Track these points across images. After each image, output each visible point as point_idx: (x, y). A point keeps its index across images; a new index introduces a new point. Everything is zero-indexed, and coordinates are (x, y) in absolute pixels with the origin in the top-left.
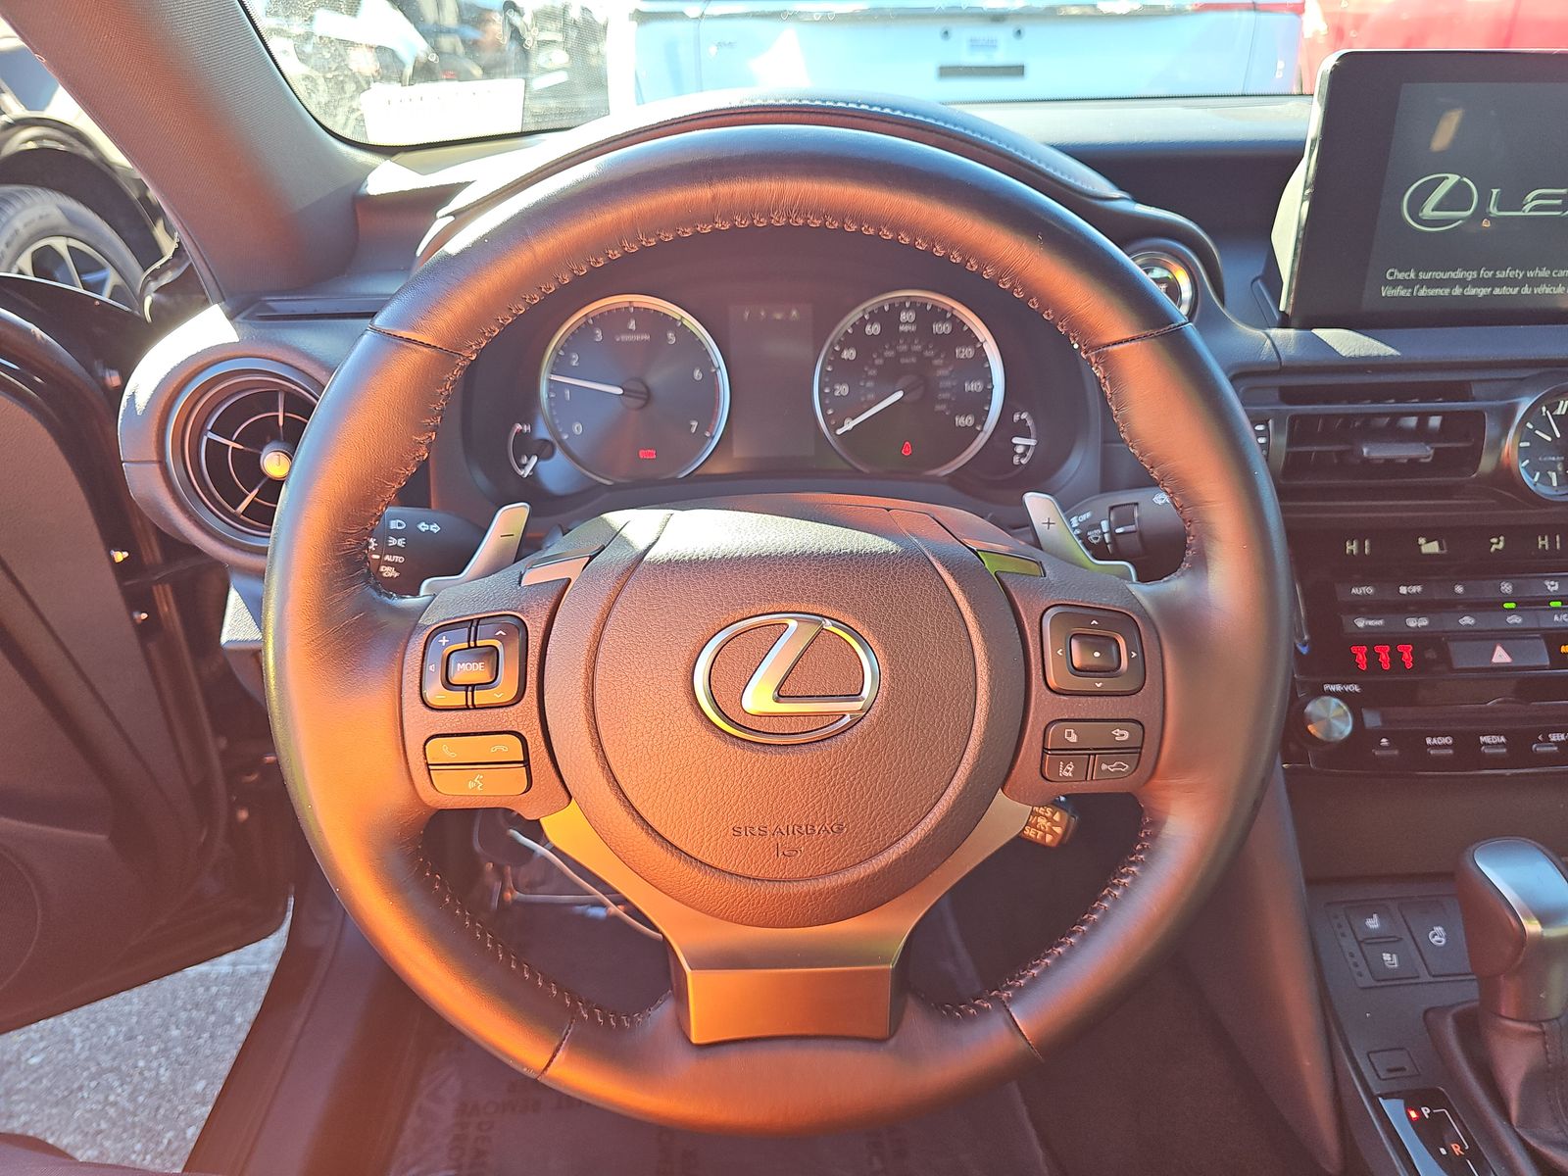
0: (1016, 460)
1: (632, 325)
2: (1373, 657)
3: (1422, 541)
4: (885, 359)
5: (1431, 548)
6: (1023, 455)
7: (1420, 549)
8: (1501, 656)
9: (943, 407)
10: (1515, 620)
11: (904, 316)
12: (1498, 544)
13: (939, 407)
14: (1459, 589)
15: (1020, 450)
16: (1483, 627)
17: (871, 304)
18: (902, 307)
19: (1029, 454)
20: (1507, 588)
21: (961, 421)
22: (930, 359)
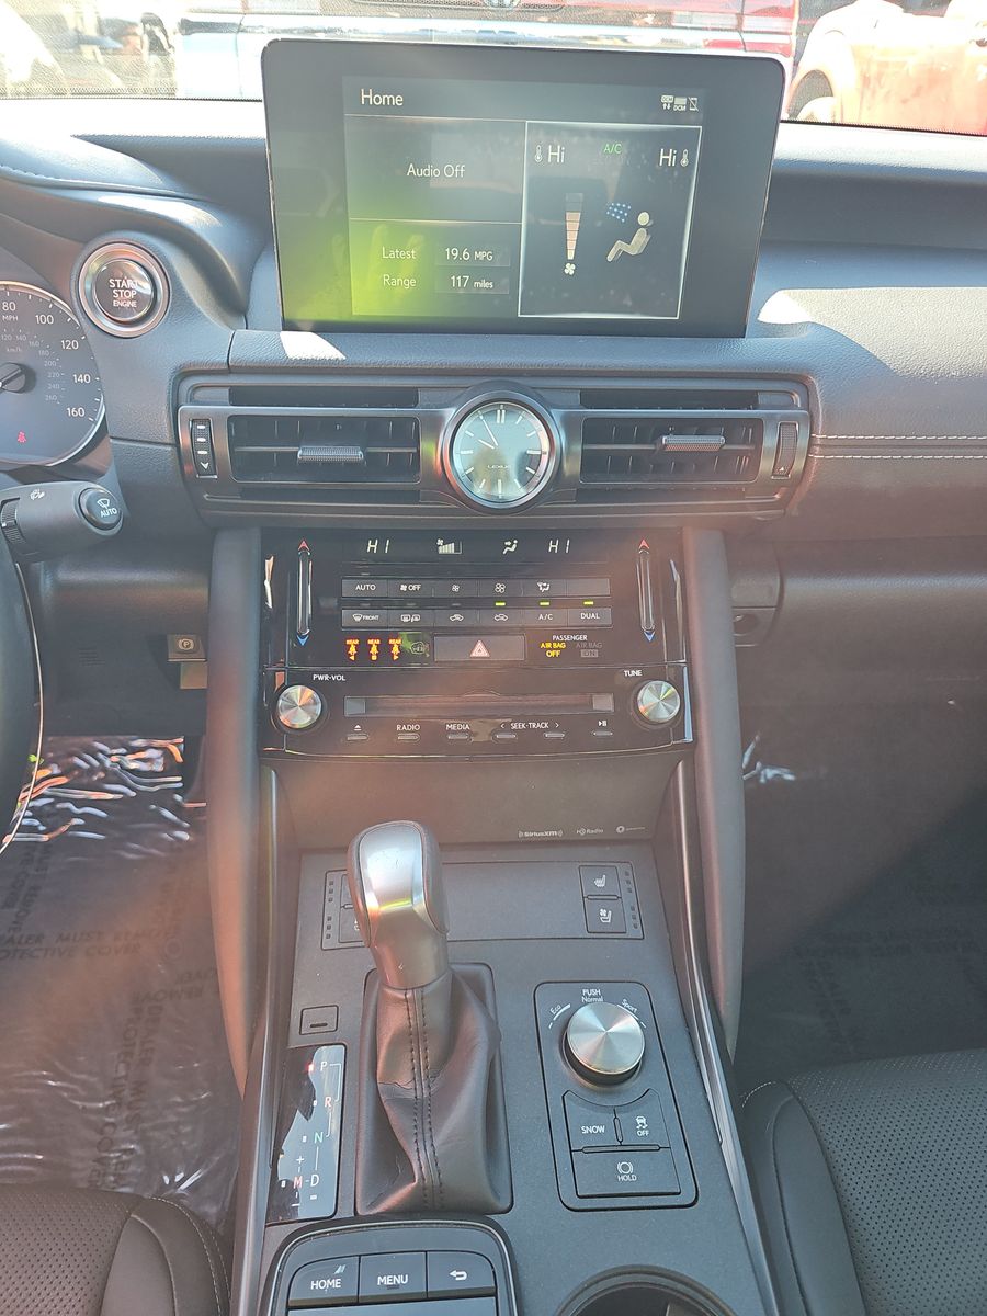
2: (363, 649)
3: (440, 542)
5: (447, 549)
7: (437, 550)
8: (480, 651)
9: (53, 398)
10: (502, 617)
12: (511, 547)
13: (50, 398)
14: (456, 588)
16: (470, 623)
20: (500, 588)
21: (73, 412)
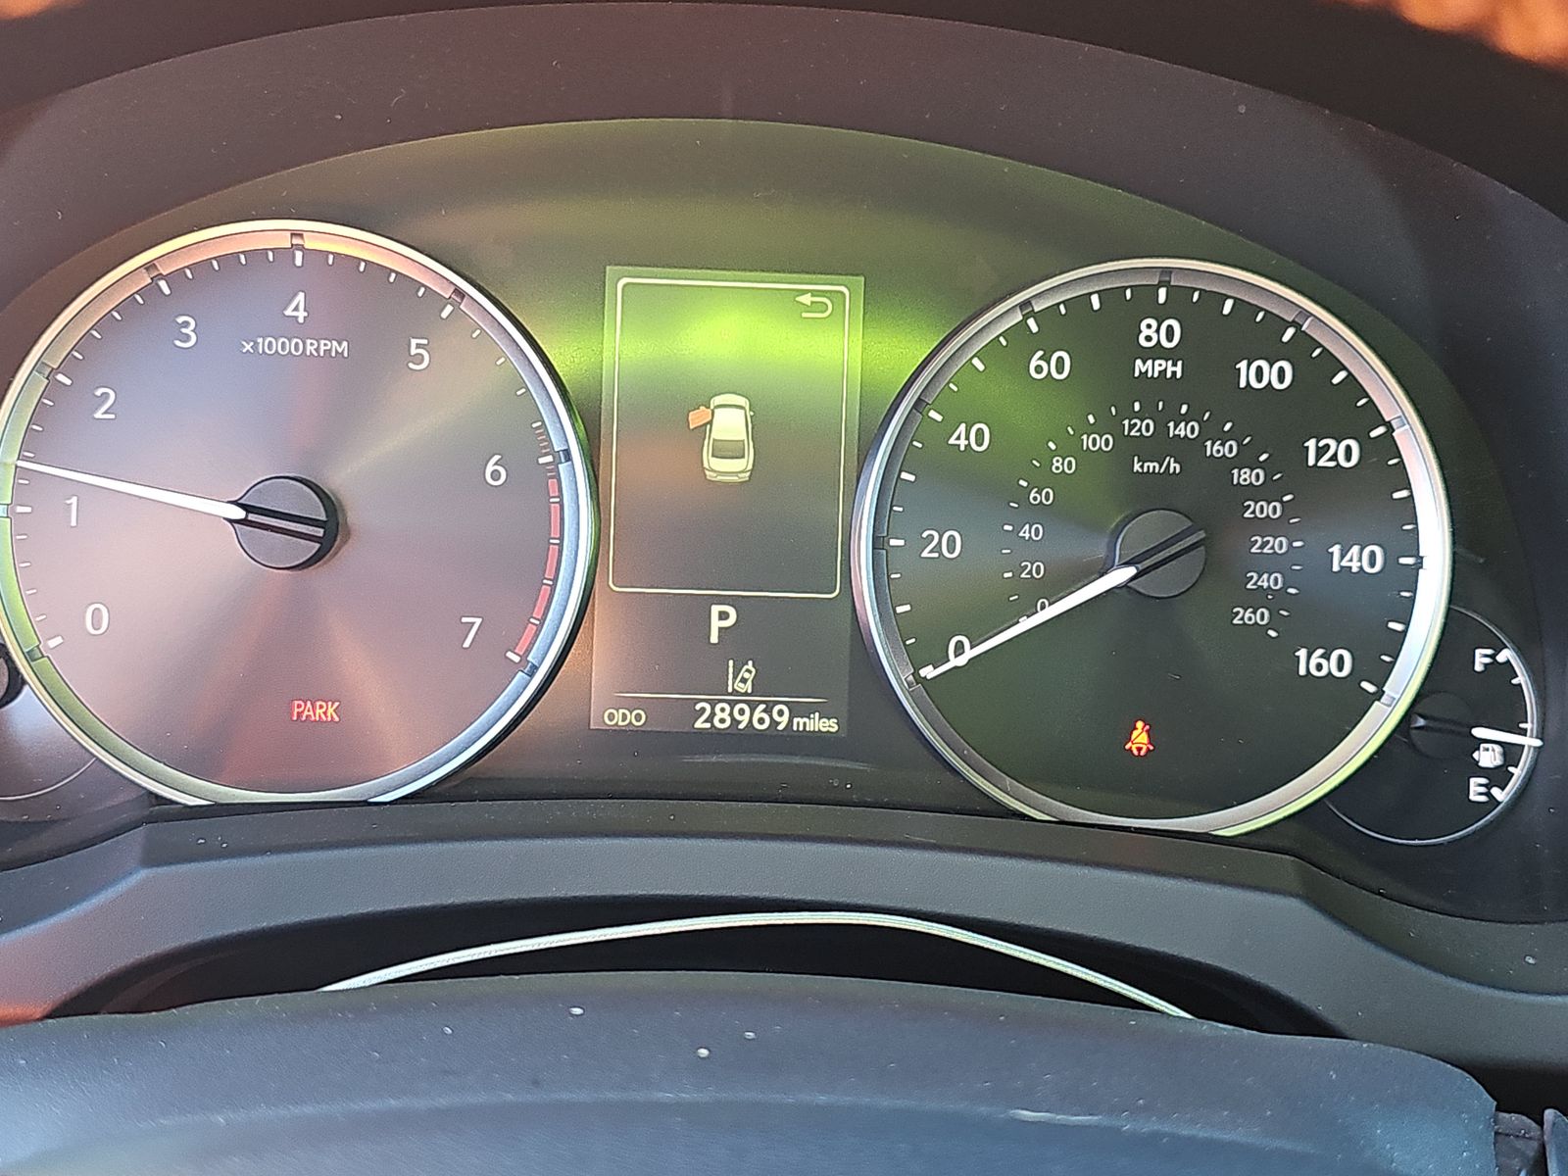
0: (1476, 789)
1: (297, 308)
4: (1083, 455)
6: (1498, 777)
9: (1260, 616)
11: (1149, 332)
13: (1245, 616)
15: (1488, 758)
17: (1050, 292)
18: (1144, 303)
19: (1518, 773)
21: (1311, 663)
22: (1227, 465)
